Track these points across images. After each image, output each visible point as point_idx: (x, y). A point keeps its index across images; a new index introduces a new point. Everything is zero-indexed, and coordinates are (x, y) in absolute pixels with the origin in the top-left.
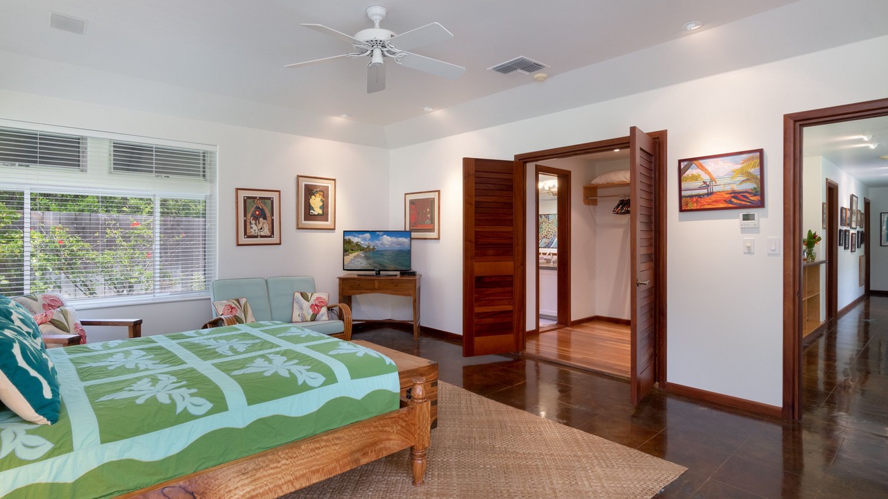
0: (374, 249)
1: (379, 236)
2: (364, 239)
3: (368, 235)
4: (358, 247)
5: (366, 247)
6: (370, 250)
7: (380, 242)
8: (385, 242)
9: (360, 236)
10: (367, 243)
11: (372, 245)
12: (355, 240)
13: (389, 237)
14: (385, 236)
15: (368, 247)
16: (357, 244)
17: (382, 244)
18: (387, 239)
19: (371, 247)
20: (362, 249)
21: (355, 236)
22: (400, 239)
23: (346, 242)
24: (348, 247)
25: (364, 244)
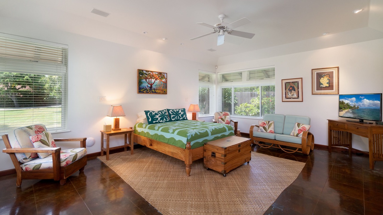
0: (358, 107)
1: (361, 99)
2: (352, 101)
3: (354, 99)
4: (348, 106)
5: (353, 106)
6: (355, 108)
7: (362, 103)
8: (365, 103)
9: (349, 99)
10: (353, 104)
11: (357, 105)
12: (346, 101)
13: (368, 100)
14: (365, 99)
15: (354, 106)
16: (347, 104)
17: (363, 105)
18: (366, 102)
19: (356, 107)
20: (350, 108)
21: (346, 99)
22: (376, 101)
23: (341, 103)
24: (342, 106)
25: (352, 104)
